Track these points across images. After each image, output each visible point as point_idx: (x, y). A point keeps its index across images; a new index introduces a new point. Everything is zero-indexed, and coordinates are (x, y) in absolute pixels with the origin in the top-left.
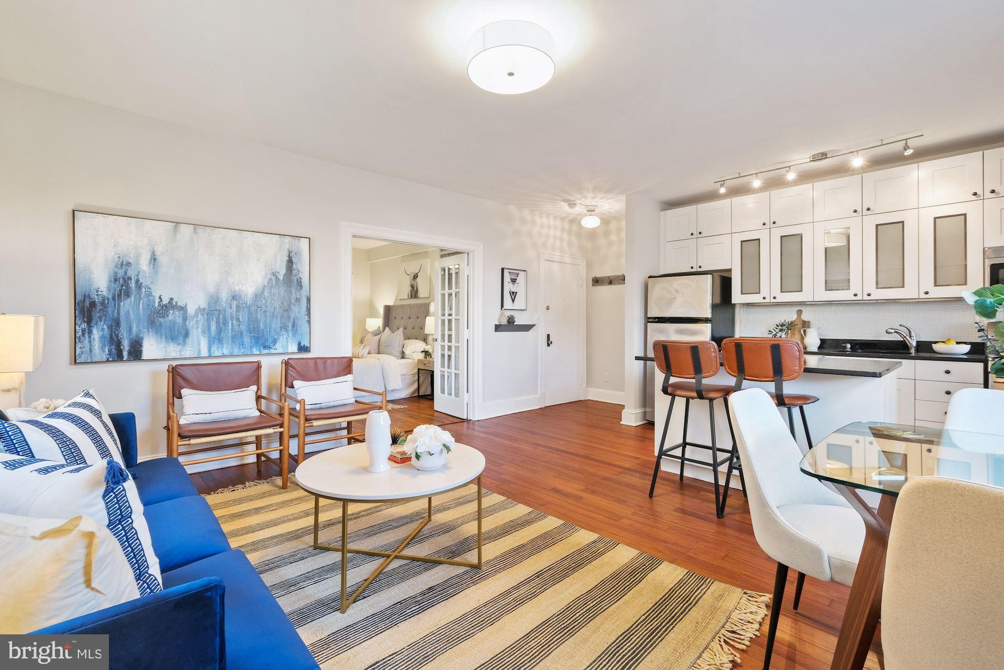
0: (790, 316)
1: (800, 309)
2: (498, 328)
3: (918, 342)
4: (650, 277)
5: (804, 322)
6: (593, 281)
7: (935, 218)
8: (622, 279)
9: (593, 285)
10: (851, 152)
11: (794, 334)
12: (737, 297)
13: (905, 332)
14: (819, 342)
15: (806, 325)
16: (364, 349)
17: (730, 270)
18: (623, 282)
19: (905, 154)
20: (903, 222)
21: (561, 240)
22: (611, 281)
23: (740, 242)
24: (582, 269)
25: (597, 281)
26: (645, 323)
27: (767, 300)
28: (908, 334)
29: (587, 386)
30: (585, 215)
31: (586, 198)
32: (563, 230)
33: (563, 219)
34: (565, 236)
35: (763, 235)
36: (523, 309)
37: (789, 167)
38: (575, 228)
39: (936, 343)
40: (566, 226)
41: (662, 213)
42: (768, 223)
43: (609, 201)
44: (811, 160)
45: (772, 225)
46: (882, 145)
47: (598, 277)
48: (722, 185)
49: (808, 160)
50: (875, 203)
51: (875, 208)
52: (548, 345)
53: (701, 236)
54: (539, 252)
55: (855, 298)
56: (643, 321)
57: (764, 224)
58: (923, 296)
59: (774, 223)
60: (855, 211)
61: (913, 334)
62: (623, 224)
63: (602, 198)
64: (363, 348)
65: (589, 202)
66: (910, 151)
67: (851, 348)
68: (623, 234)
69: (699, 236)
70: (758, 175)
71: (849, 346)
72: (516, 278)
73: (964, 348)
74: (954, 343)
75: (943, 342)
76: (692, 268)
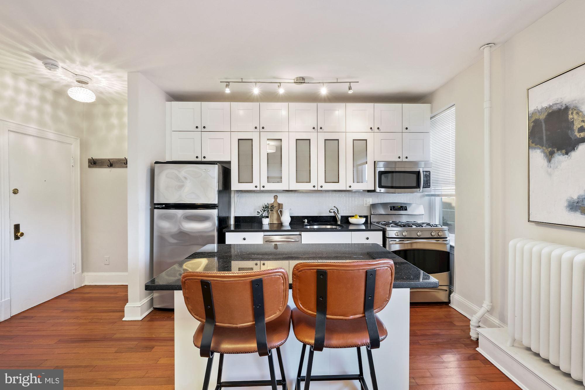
0: (269, 200)
1: (276, 195)
3: (341, 217)
4: (156, 163)
5: (279, 204)
6: (89, 162)
7: (354, 140)
8: (123, 163)
9: (89, 167)
10: (320, 83)
11: (273, 213)
12: (235, 185)
14: (290, 219)
15: (281, 206)
17: (229, 163)
18: (125, 166)
19: (349, 92)
20: (339, 140)
21: (41, 111)
22: (111, 164)
23: (237, 140)
24: (75, 149)
25: (94, 163)
26: (151, 209)
27: (258, 189)
28: (337, 212)
29: (83, 271)
31: (72, 61)
32: (43, 99)
33: (43, 87)
34: (48, 108)
35: (255, 136)
37: (280, 83)
38: (62, 102)
40: (49, 96)
42: (258, 127)
43: (106, 75)
44: (295, 81)
45: (261, 130)
46: (337, 82)
47: (96, 159)
48: (227, 86)
49: (293, 81)
50: (324, 124)
51: (325, 129)
52: (17, 238)
53: (205, 130)
55: (314, 189)
56: (149, 207)
57: (256, 128)
58: (348, 188)
59: (263, 128)
60: (314, 128)
61: (339, 212)
62: (126, 109)
63: (97, 68)
65: (78, 69)
66: (351, 91)
67: (308, 222)
68: (126, 120)
69: (203, 130)
70: (257, 83)
71: (306, 221)
73: (363, 220)
74: (358, 217)
75: (353, 216)
76: (197, 157)
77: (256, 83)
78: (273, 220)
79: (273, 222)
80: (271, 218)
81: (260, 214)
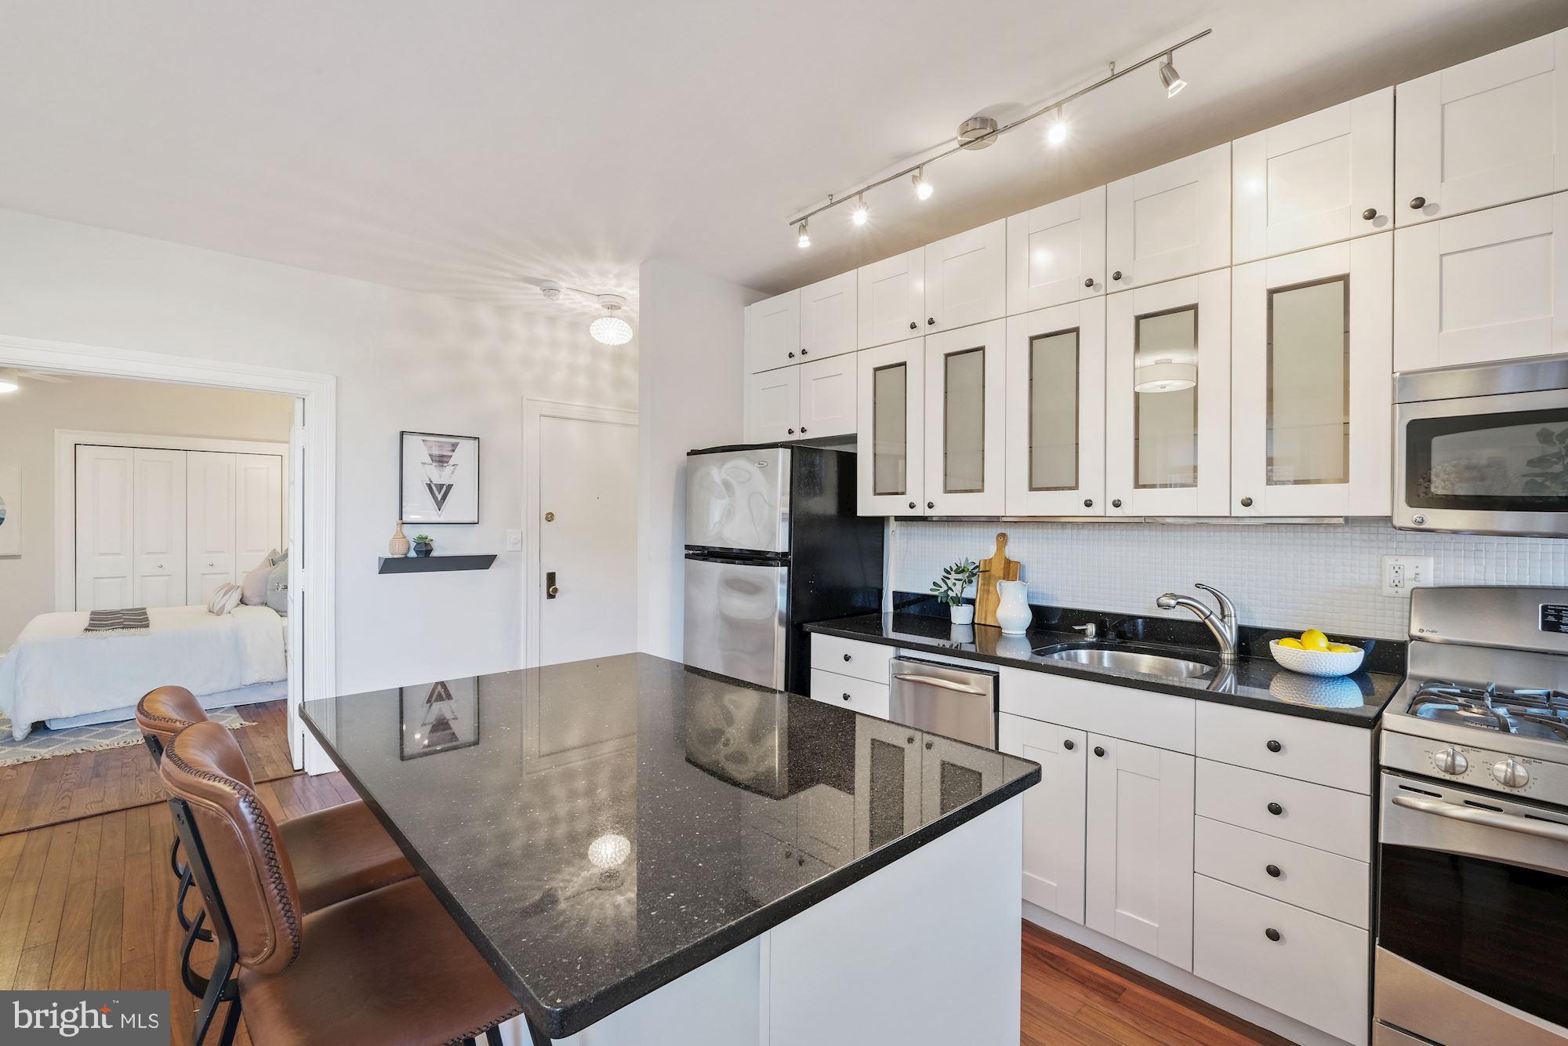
1: (1003, 532)
2: (389, 566)
3: (1241, 630)
4: (691, 453)
5: (1008, 562)
7: (1271, 293)
11: (989, 591)
12: (867, 502)
13: (1210, 604)
14: (1027, 617)
15: (1012, 570)
16: (226, 597)
19: (1170, 96)
20: (1194, 307)
23: (871, 372)
28: (1218, 612)
30: (600, 317)
35: (912, 354)
36: (471, 521)
37: (917, 167)
39: (1281, 634)
41: (746, 308)
44: (961, 141)
45: (929, 328)
46: (1114, 77)
48: (803, 229)
50: (1135, 259)
51: (1133, 273)
52: (551, 596)
53: (807, 358)
54: (522, 398)
55: (1089, 511)
56: (682, 555)
57: (913, 326)
58: (1240, 510)
59: (931, 322)
60: (1090, 283)
61: (1230, 609)
64: (225, 595)
66: (1179, 88)
67: (1097, 636)
69: (803, 358)
70: (863, 195)
71: (1091, 628)
72: (449, 454)
73: (1351, 659)
74: (1324, 642)
75: (1297, 635)
76: (790, 432)
77: (860, 193)
78: (986, 612)
79: (986, 620)
80: (982, 606)
81: (942, 590)
